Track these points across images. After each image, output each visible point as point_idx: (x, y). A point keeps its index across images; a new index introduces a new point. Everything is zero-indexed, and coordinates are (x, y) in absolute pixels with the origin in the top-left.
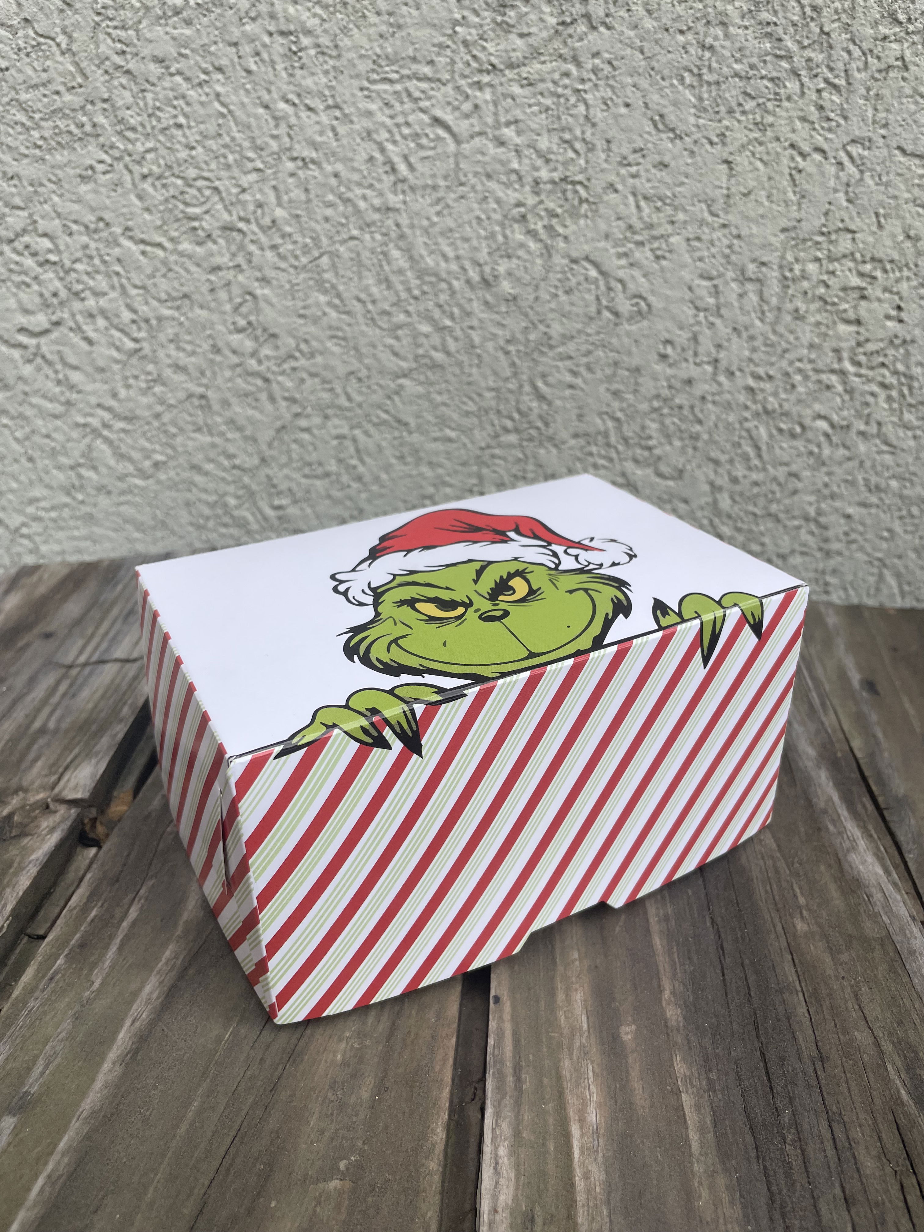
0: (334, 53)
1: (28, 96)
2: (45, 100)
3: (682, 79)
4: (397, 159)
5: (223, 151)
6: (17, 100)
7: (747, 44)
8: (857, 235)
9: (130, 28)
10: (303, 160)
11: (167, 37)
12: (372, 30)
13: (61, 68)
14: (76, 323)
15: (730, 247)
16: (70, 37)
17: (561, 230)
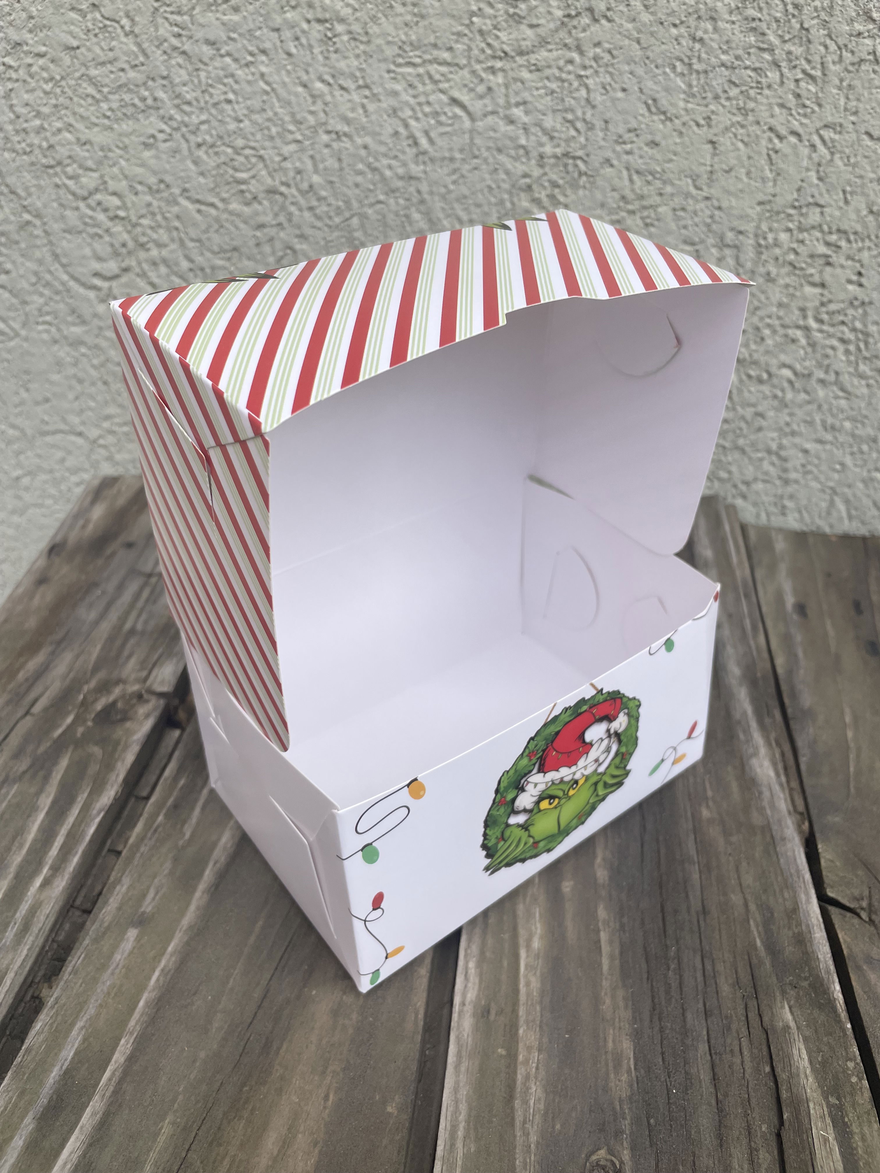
0: (364, 39)
1: (97, 72)
2: (112, 76)
3: (674, 68)
4: (419, 134)
5: (267, 124)
6: (87, 75)
7: (734, 38)
8: (825, 210)
9: (185, 14)
10: (337, 133)
11: (218, 23)
12: (398, 20)
13: (125, 48)
14: (142, 269)
15: (712, 217)
16: (133, 20)
17: (562, 199)
